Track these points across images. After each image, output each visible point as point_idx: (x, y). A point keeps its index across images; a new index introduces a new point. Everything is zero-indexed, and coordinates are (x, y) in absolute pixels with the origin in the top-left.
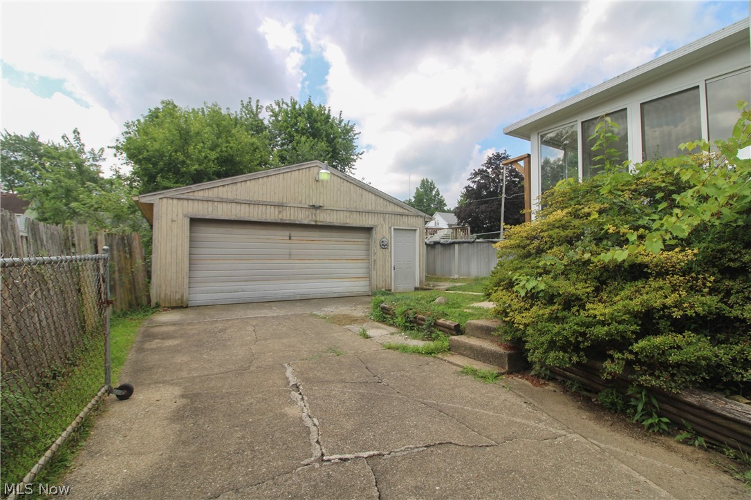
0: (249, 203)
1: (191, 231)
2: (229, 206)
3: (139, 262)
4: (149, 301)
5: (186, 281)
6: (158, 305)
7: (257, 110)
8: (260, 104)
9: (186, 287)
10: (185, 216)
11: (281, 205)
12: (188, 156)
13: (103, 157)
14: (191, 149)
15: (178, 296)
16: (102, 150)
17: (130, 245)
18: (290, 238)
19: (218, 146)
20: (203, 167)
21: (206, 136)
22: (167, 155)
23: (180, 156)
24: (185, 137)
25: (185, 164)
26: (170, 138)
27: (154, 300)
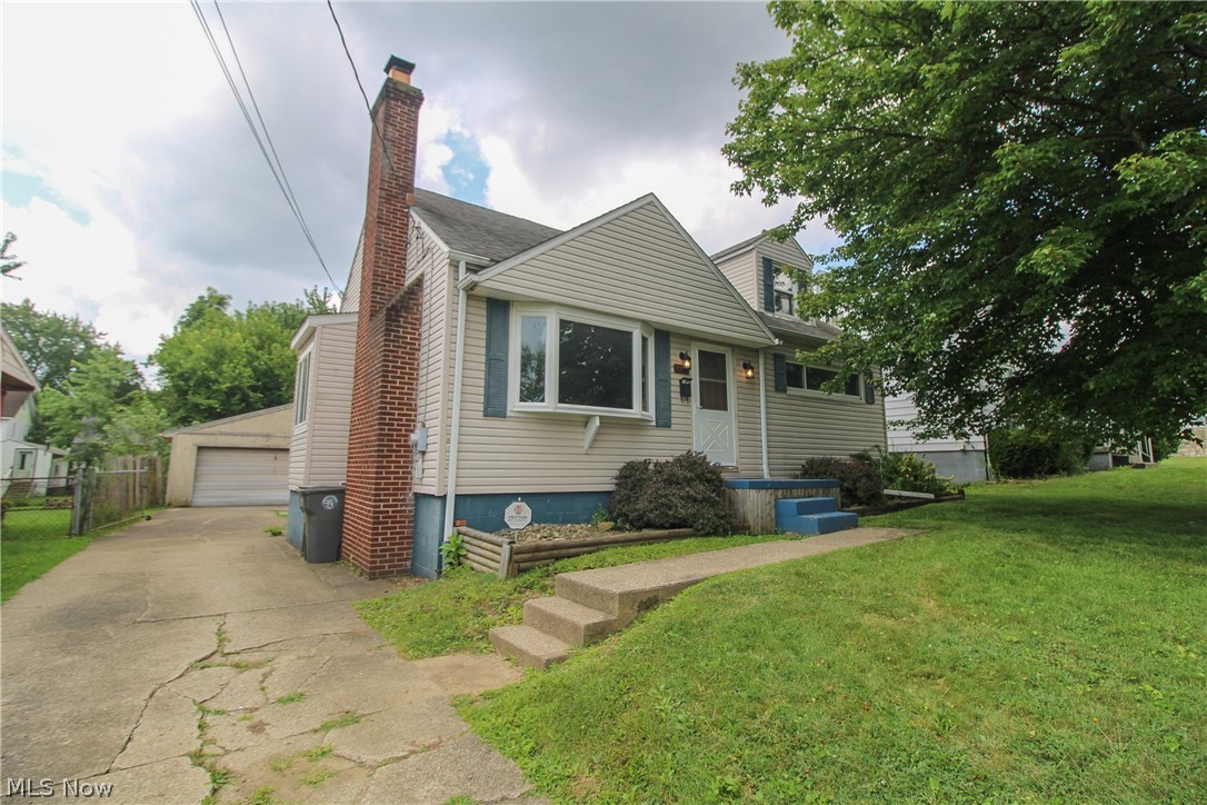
0: (243, 435)
1: (198, 455)
2: (227, 437)
3: (160, 475)
4: (164, 501)
5: (191, 488)
6: (170, 504)
7: (325, 298)
9: (190, 493)
10: (194, 445)
11: (268, 436)
12: (220, 372)
14: (225, 367)
15: (184, 499)
17: (154, 465)
18: (275, 459)
19: (258, 358)
20: (237, 383)
21: (246, 348)
22: (200, 373)
23: (212, 374)
24: (221, 355)
25: (216, 381)
26: (204, 355)
27: (167, 501)
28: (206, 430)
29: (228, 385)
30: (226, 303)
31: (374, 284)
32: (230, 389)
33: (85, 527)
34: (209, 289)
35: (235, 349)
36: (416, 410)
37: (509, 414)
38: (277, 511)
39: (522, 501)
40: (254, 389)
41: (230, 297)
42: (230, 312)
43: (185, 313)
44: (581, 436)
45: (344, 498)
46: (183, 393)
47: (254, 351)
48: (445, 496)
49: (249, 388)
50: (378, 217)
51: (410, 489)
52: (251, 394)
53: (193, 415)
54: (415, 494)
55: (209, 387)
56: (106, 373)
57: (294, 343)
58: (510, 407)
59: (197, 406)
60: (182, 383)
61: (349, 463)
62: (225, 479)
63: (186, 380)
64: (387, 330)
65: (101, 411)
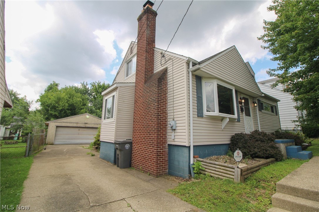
0: (70, 123)
1: (56, 129)
2: (65, 123)
5: (54, 139)
6: (47, 144)
7: (86, 85)
8: (87, 83)
9: (54, 140)
10: (55, 126)
11: (77, 123)
12: (59, 105)
13: (32, 103)
14: (60, 103)
15: (52, 142)
16: (32, 101)
18: (79, 130)
19: (69, 101)
20: (63, 108)
21: (66, 98)
22: (53, 105)
23: (57, 105)
24: (59, 99)
25: (58, 107)
26: (54, 99)
27: (46, 143)
28: (59, 121)
29: (61, 108)
30: (58, 86)
31: (145, 72)
32: (61, 109)
33: (30, 153)
34: (53, 82)
35: (63, 98)
36: (167, 114)
37: (204, 116)
38: (83, 146)
39: (239, 150)
40: (68, 109)
41: (59, 84)
42: (60, 88)
43: (46, 88)
44: (220, 124)
45: (132, 145)
46: (48, 110)
47: (68, 99)
48: (190, 146)
49: (67, 109)
50: (146, 50)
51: (167, 143)
52: (67, 111)
53: (50, 117)
54: (168, 145)
55: (55, 109)
56: (25, 104)
57: (103, 94)
58: (204, 114)
59: (51, 114)
60: (47, 107)
61: (133, 133)
62: (65, 136)
63: (49, 107)
64: (159, 86)
65: (22, 115)
